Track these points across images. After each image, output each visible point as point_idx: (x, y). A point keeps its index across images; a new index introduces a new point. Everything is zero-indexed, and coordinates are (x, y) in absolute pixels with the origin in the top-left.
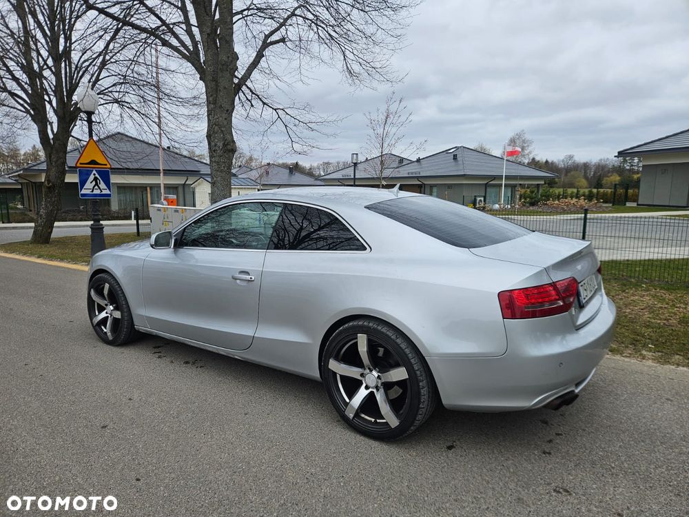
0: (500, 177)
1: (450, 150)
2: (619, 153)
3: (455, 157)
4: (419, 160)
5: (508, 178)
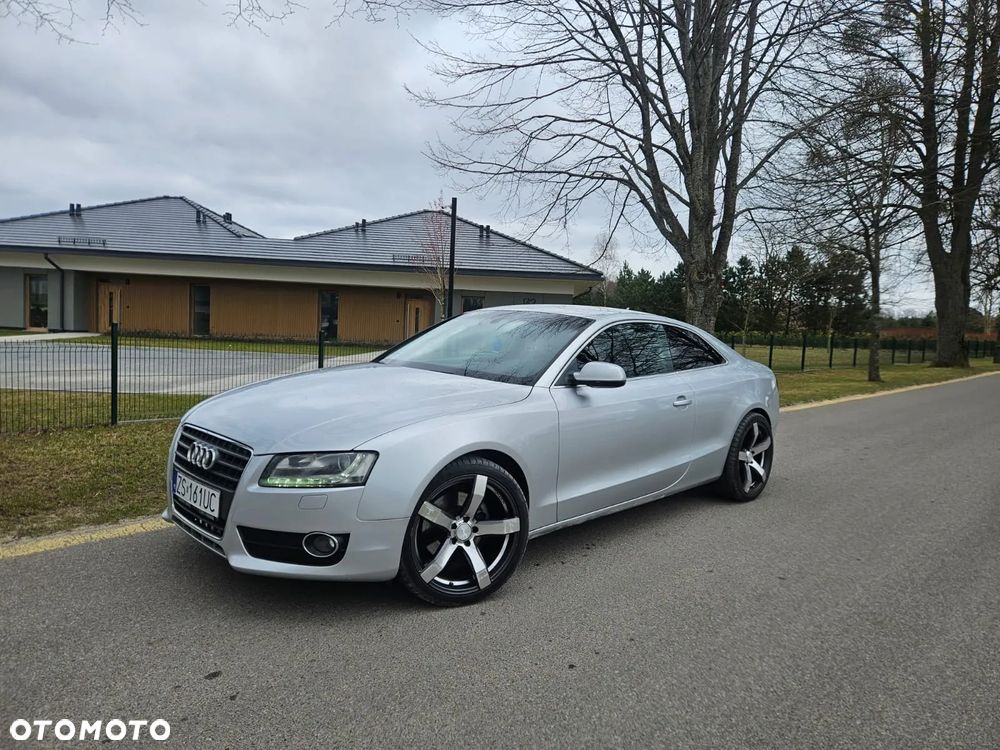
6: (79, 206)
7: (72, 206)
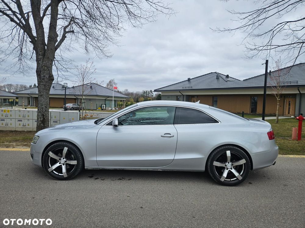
0: (112, 97)
1: (88, 84)
2: (154, 90)
3: (91, 87)
4: (73, 87)
5: (115, 97)
6: (190, 78)
7: (188, 78)
